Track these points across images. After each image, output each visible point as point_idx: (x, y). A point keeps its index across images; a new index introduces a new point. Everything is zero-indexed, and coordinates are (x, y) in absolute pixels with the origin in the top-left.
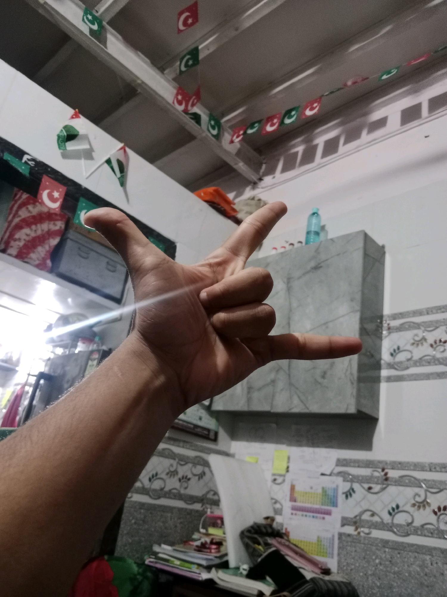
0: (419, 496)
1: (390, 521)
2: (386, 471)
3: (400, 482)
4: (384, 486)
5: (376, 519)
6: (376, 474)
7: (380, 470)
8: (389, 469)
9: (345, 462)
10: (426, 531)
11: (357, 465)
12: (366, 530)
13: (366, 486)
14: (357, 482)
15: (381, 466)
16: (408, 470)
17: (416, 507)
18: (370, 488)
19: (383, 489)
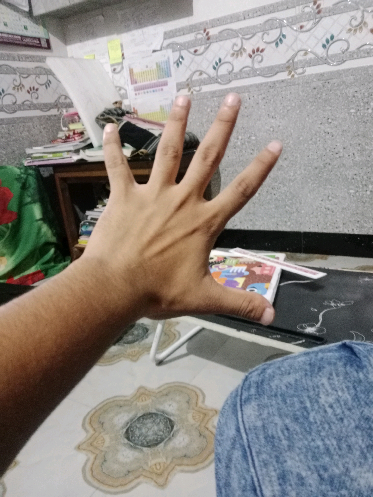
0: (237, 45)
1: (215, 75)
2: (207, 30)
3: (221, 37)
4: (207, 45)
5: (204, 76)
6: (199, 36)
7: (202, 32)
8: (210, 28)
9: (171, 34)
10: (244, 74)
11: (182, 33)
12: (197, 88)
13: (192, 50)
14: (185, 49)
15: (202, 27)
16: (225, 24)
17: (235, 56)
18: (196, 51)
19: (207, 48)
